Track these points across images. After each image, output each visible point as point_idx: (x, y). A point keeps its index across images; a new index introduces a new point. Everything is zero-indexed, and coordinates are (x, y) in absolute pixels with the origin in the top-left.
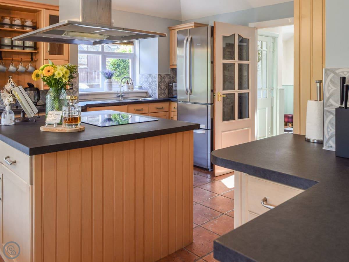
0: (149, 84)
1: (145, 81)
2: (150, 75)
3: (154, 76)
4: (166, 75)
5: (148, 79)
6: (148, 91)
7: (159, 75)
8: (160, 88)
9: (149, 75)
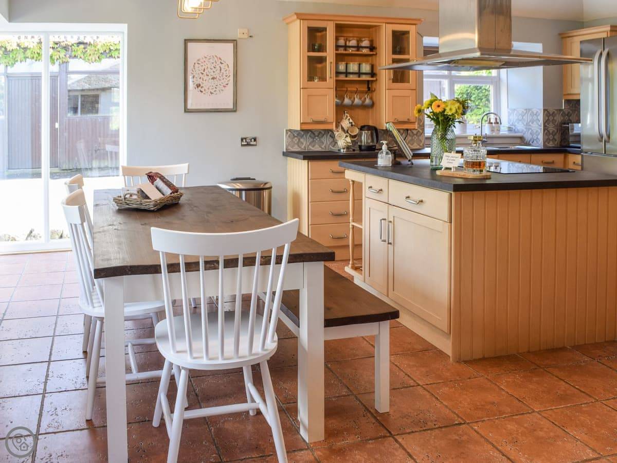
0: (527, 124)
1: (518, 119)
2: (528, 110)
3: (535, 112)
4: (557, 110)
5: (524, 117)
6: (525, 136)
7: (544, 110)
8: (546, 131)
9: (526, 110)
